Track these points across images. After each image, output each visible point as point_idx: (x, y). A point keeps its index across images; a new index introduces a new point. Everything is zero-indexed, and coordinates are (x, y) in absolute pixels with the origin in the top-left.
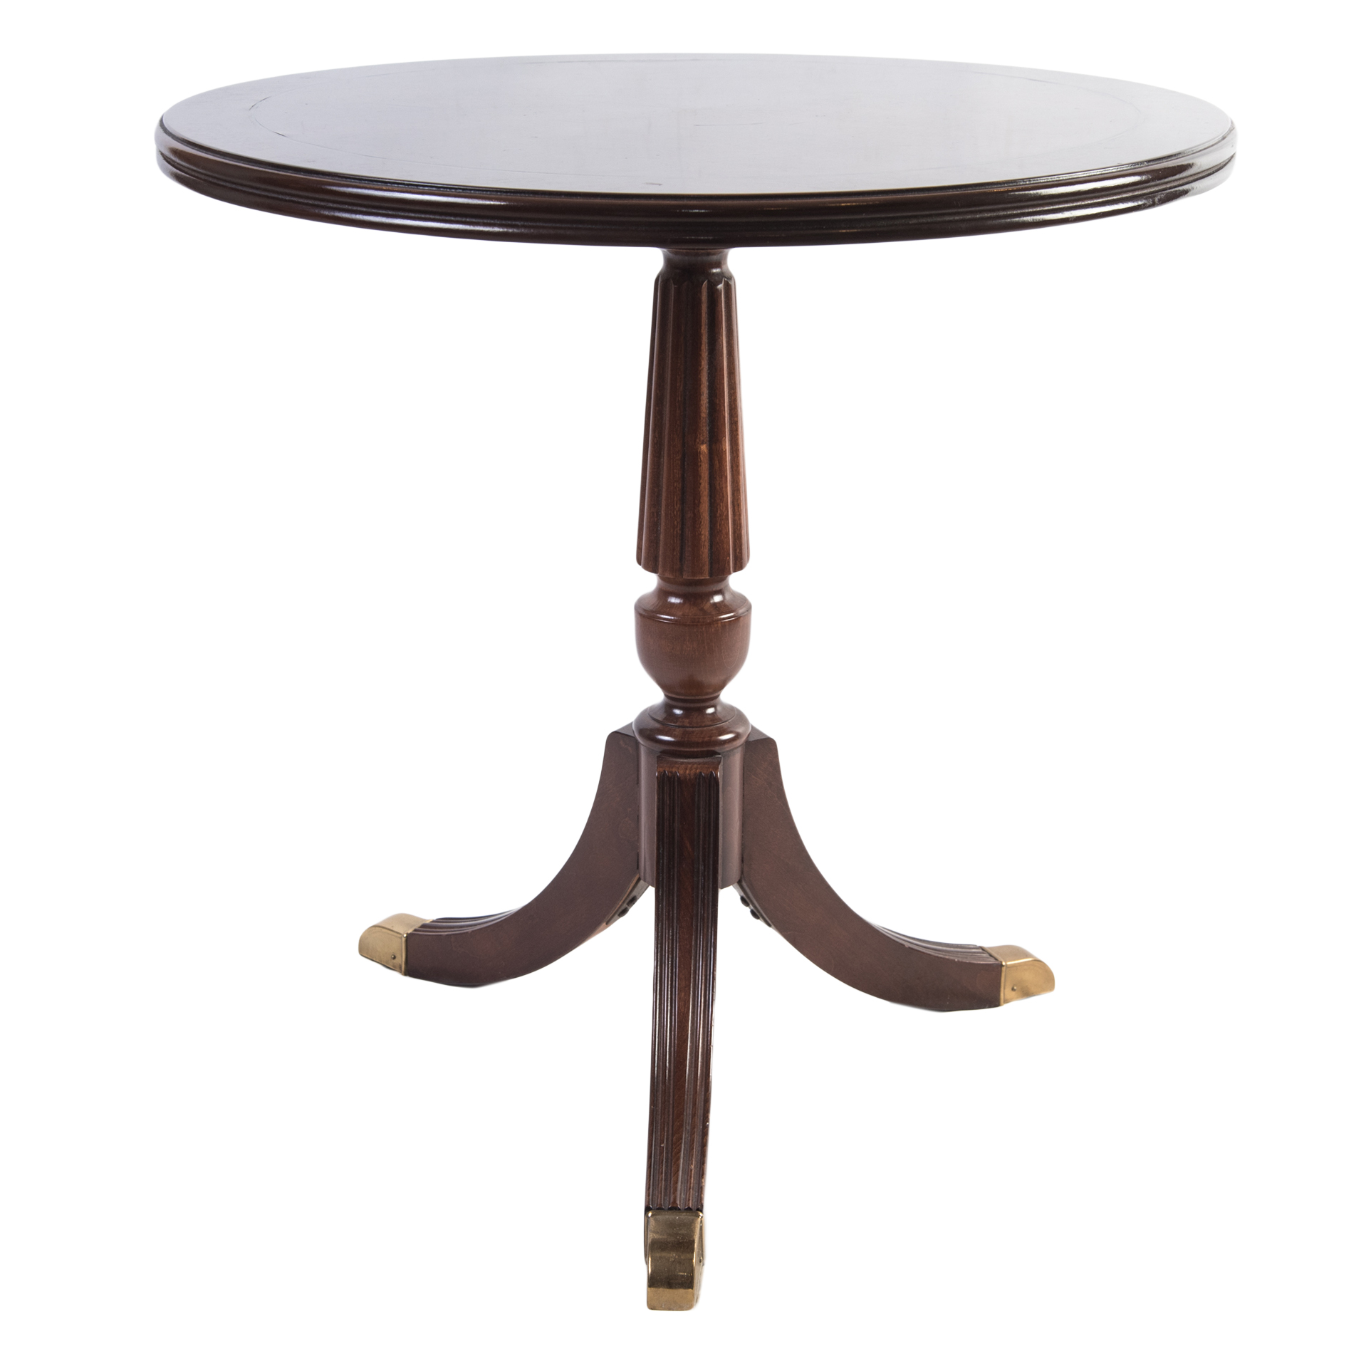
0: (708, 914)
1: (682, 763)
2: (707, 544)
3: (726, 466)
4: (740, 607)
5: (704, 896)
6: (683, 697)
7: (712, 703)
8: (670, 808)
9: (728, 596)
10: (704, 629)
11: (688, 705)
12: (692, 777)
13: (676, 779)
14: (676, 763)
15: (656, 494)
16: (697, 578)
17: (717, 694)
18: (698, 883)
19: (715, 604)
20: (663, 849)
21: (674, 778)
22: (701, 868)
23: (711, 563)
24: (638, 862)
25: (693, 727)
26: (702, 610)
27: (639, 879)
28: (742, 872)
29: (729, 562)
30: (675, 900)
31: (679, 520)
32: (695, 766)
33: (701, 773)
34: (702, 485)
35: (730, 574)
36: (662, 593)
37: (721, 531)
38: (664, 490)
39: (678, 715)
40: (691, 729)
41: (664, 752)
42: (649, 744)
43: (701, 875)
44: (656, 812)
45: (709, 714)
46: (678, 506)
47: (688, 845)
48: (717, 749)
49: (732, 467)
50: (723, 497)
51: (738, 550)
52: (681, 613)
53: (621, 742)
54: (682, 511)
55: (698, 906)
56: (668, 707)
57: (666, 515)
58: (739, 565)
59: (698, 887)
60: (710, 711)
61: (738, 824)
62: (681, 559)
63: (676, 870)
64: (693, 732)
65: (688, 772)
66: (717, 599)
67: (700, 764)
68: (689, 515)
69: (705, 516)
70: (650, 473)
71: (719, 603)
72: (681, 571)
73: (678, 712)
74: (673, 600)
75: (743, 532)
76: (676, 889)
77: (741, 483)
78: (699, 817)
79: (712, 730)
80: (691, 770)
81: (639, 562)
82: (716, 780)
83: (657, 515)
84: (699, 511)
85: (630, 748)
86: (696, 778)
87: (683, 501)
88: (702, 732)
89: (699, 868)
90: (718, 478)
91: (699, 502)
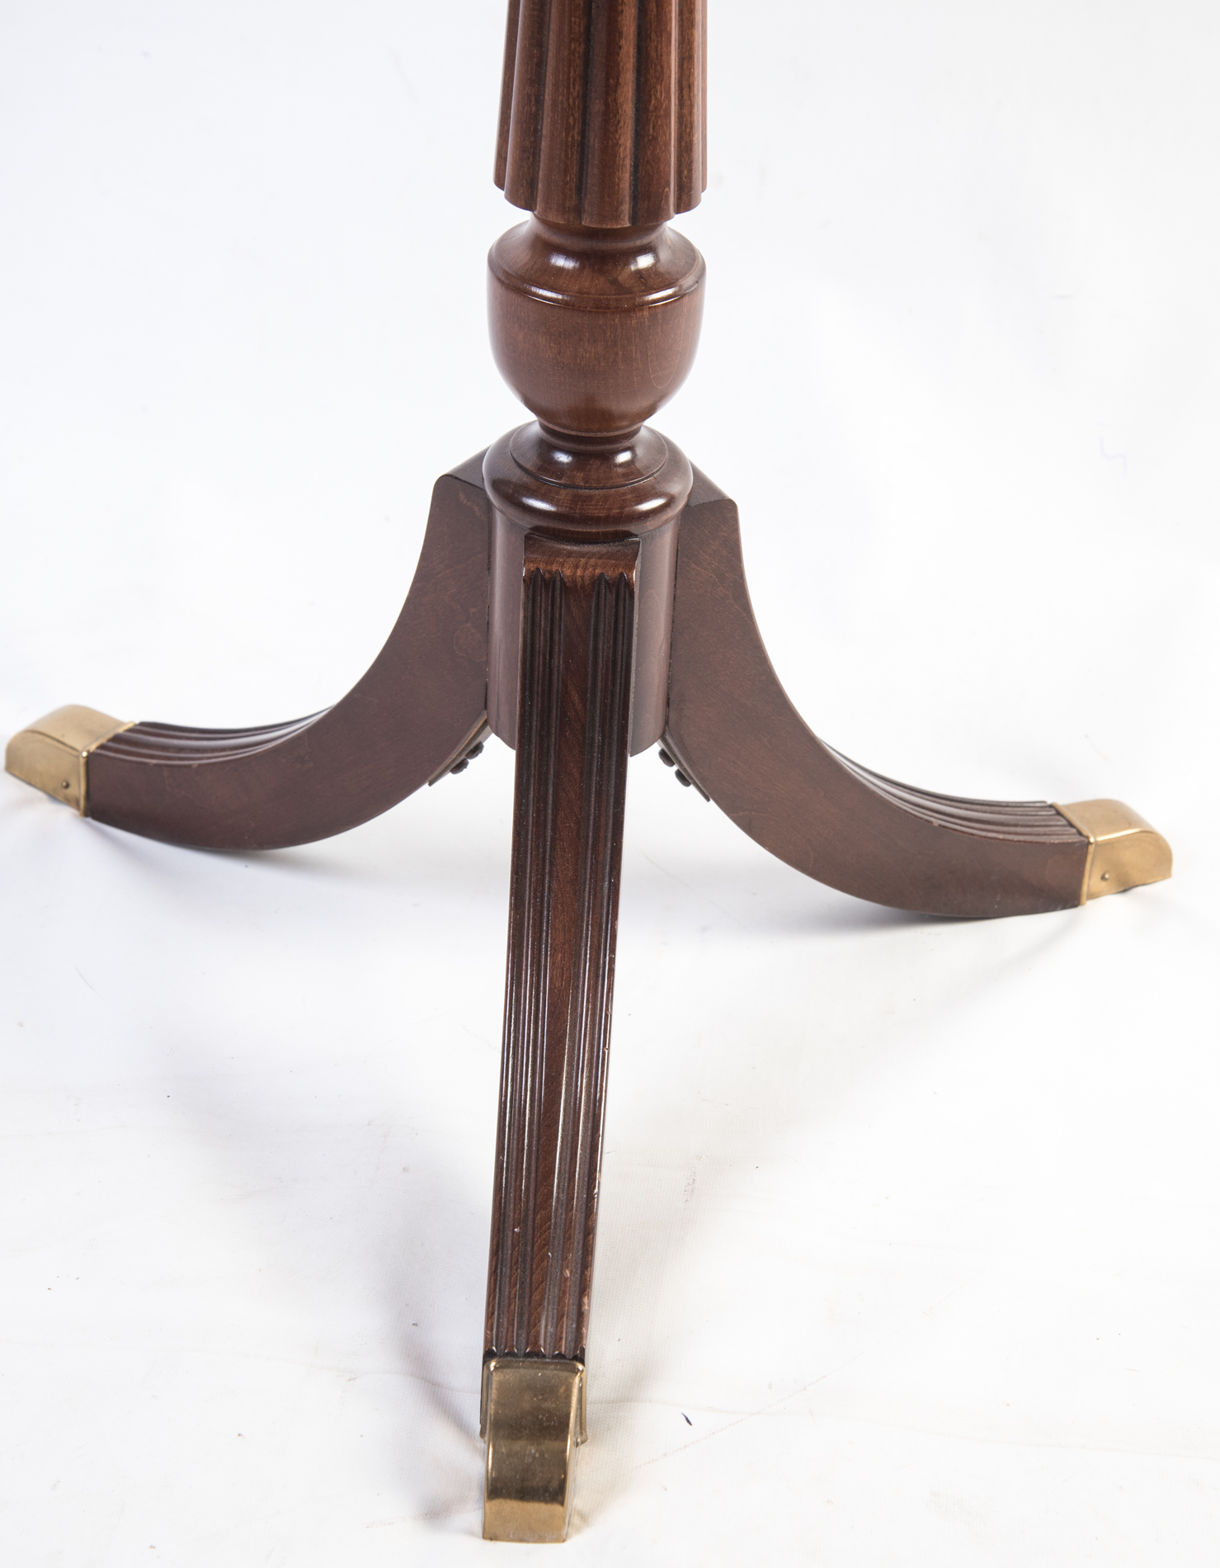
0: (607, 816)
1: (570, 554)
2: (628, 162)
3: (670, 12)
4: (684, 275)
5: (601, 786)
6: (574, 433)
7: (627, 444)
8: (545, 634)
9: (664, 255)
10: (617, 320)
11: (582, 447)
12: (587, 582)
13: (558, 583)
14: (558, 553)
15: (535, 60)
16: (608, 227)
17: (635, 427)
18: (591, 764)
19: (639, 272)
20: (531, 701)
21: (554, 582)
22: (598, 738)
23: (635, 198)
24: (486, 698)
25: (590, 488)
26: (615, 282)
27: (486, 723)
28: (667, 722)
29: (667, 197)
30: (551, 791)
31: (576, 115)
32: (592, 561)
33: (602, 574)
34: (623, 51)
35: (669, 218)
36: (542, 247)
37: (655, 139)
38: (550, 54)
39: (562, 463)
40: (587, 491)
41: (536, 529)
42: (512, 512)
43: (596, 750)
44: (521, 639)
45: (622, 465)
46: (577, 88)
47: (576, 698)
48: (633, 528)
49: (681, 13)
50: (662, 76)
51: (685, 172)
52: (576, 288)
53: (462, 496)
54: (585, 97)
55: (590, 801)
56: (545, 448)
57: (554, 103)
58: (686, 202)
59: (590, 772)
60: (623, 457)
61: (664, 647)
62: (580, 188)
63: (553, 740)
64: (590, 498)
65: (579, 573)
66: (644, 262)
67: (601, 557)
68: (597, 106)
69: (628, 109)
70: (525, 17)
71: (648, 270)
72: (578, 211)
73: (563, 458)
74: (560, 262)
75: (695, 138)
76: (552, 772)
77: (696, 44)
78: (596, 649)
79: (624, 494)
80: (585, 568)
81: (499, 182)
82: (629, 585)
83: (536, 99)
84: (615, 100)
85: (476, 509)
86: (593, 583)
87: (586, 79)
88: (606, 498)
89: (593, 739)
90: (653, 36)
91: (617, 83)
